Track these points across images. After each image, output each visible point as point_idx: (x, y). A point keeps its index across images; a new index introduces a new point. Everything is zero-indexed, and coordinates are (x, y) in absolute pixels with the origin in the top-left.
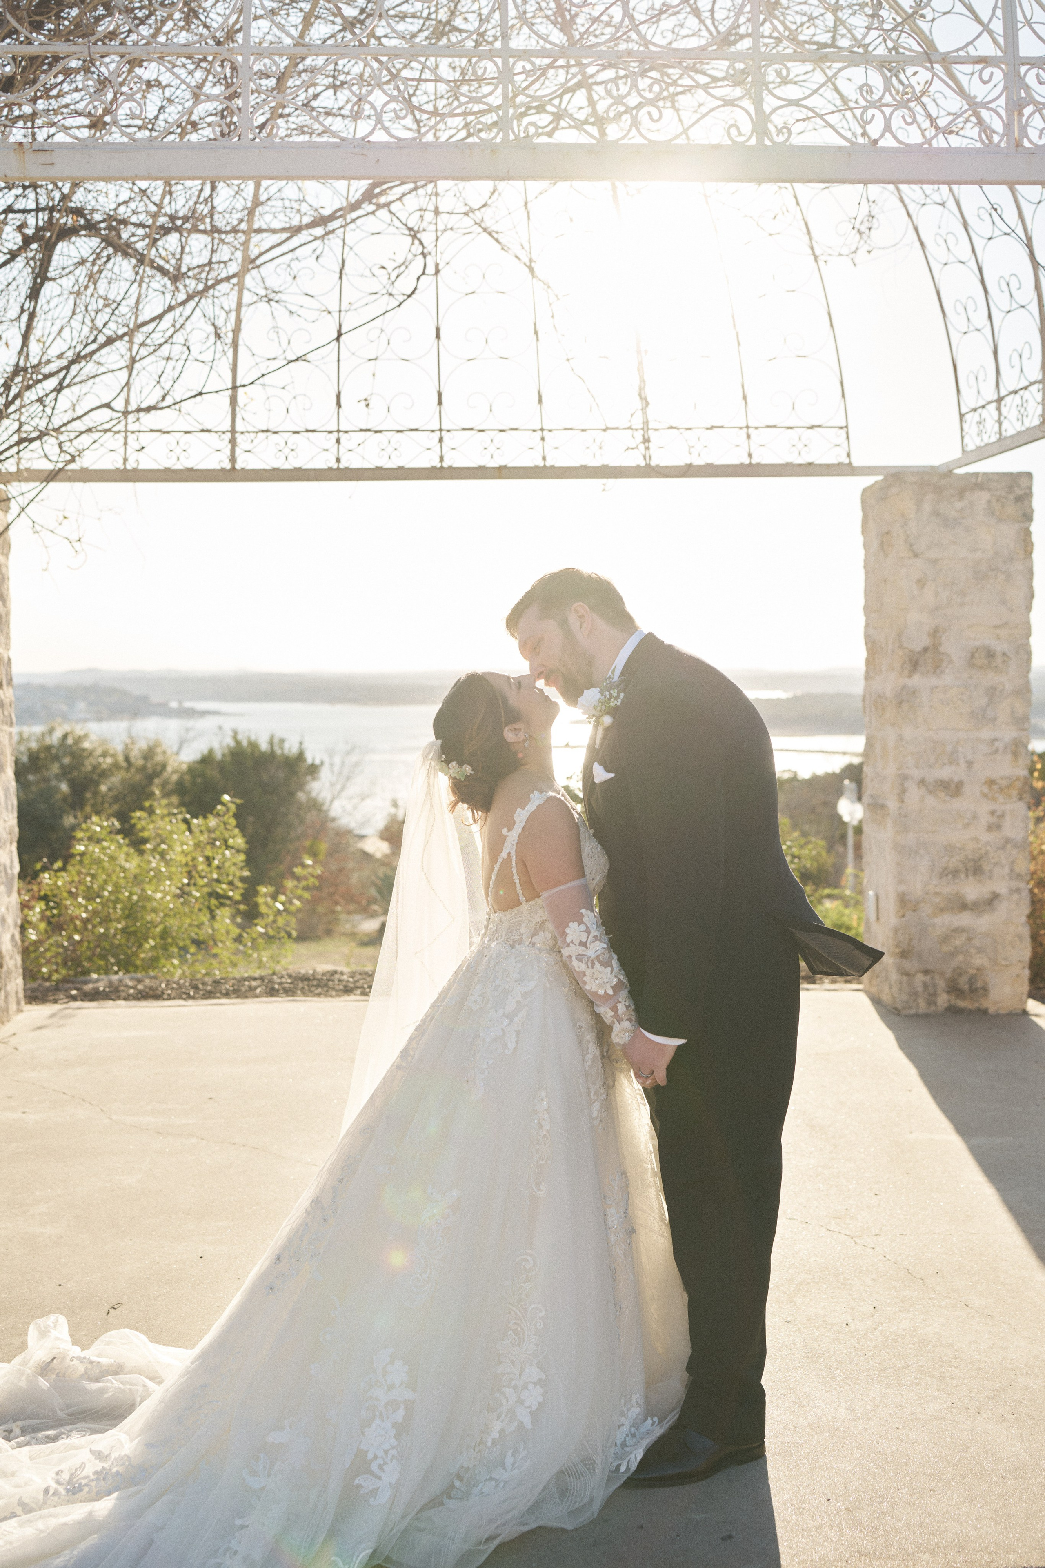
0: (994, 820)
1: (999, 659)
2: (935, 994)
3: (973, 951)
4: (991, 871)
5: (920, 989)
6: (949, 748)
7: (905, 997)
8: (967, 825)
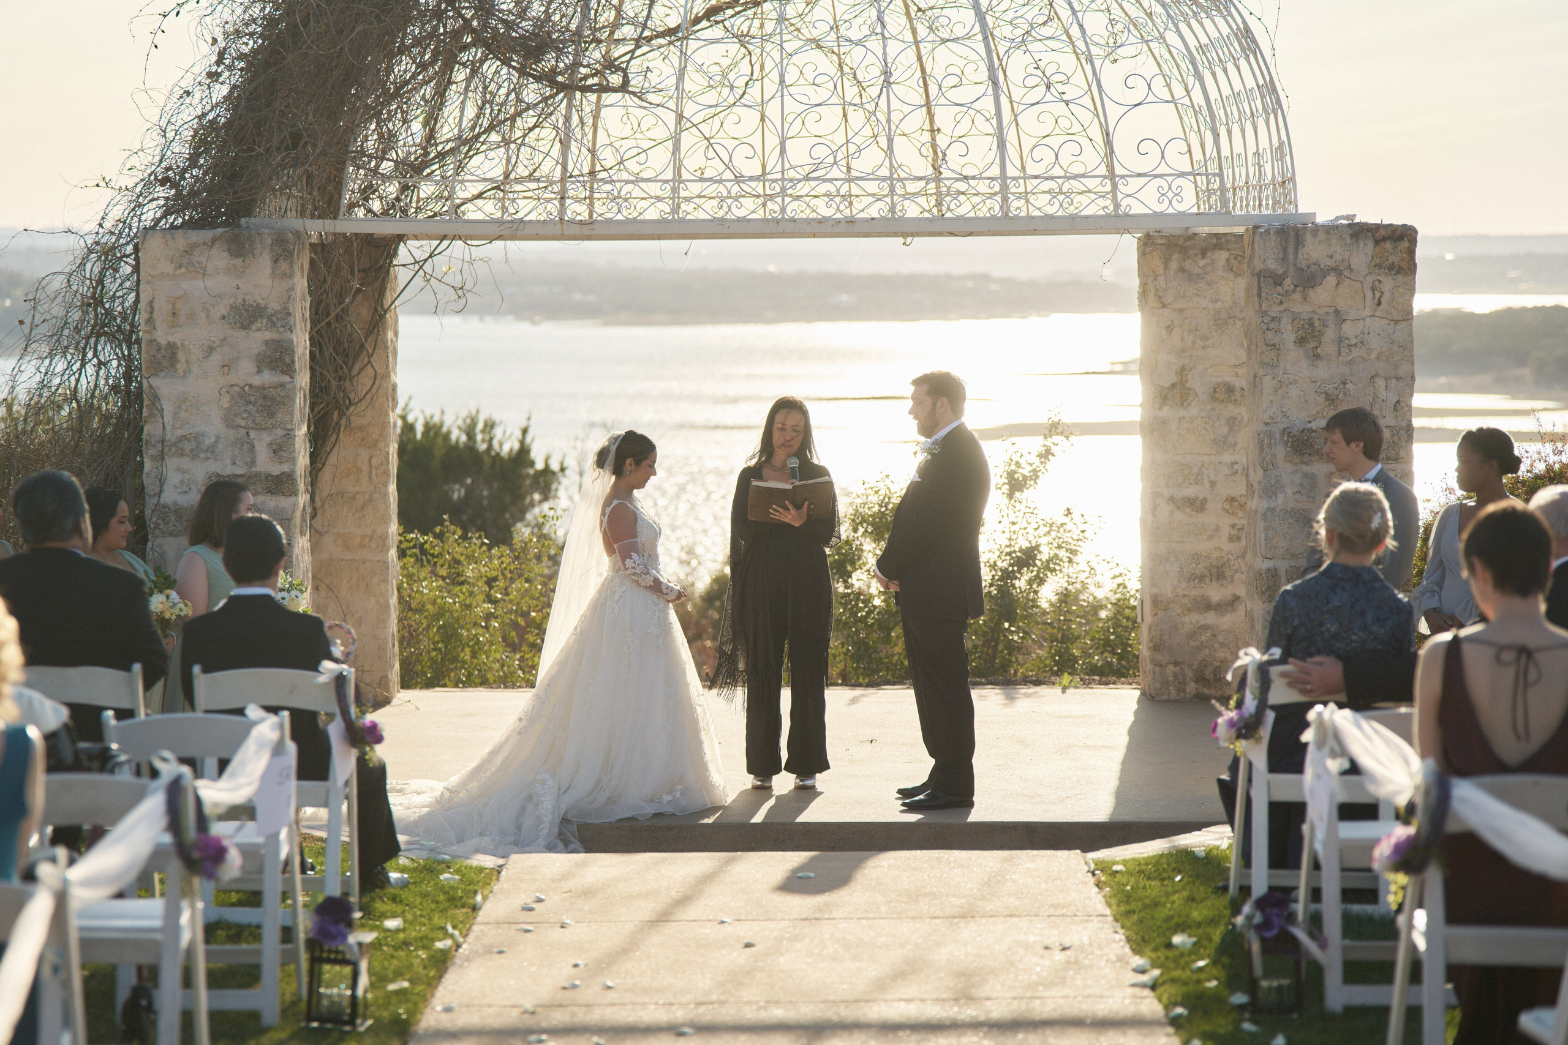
0: (1235, 532)
1: (1238, 394)
2: (1184, 683)
3: (1217, 646)
4: (1232, 577)
5: (1171, 678)
6: (1195, 470)
7: (1158, 685)
8: (1211, 537)
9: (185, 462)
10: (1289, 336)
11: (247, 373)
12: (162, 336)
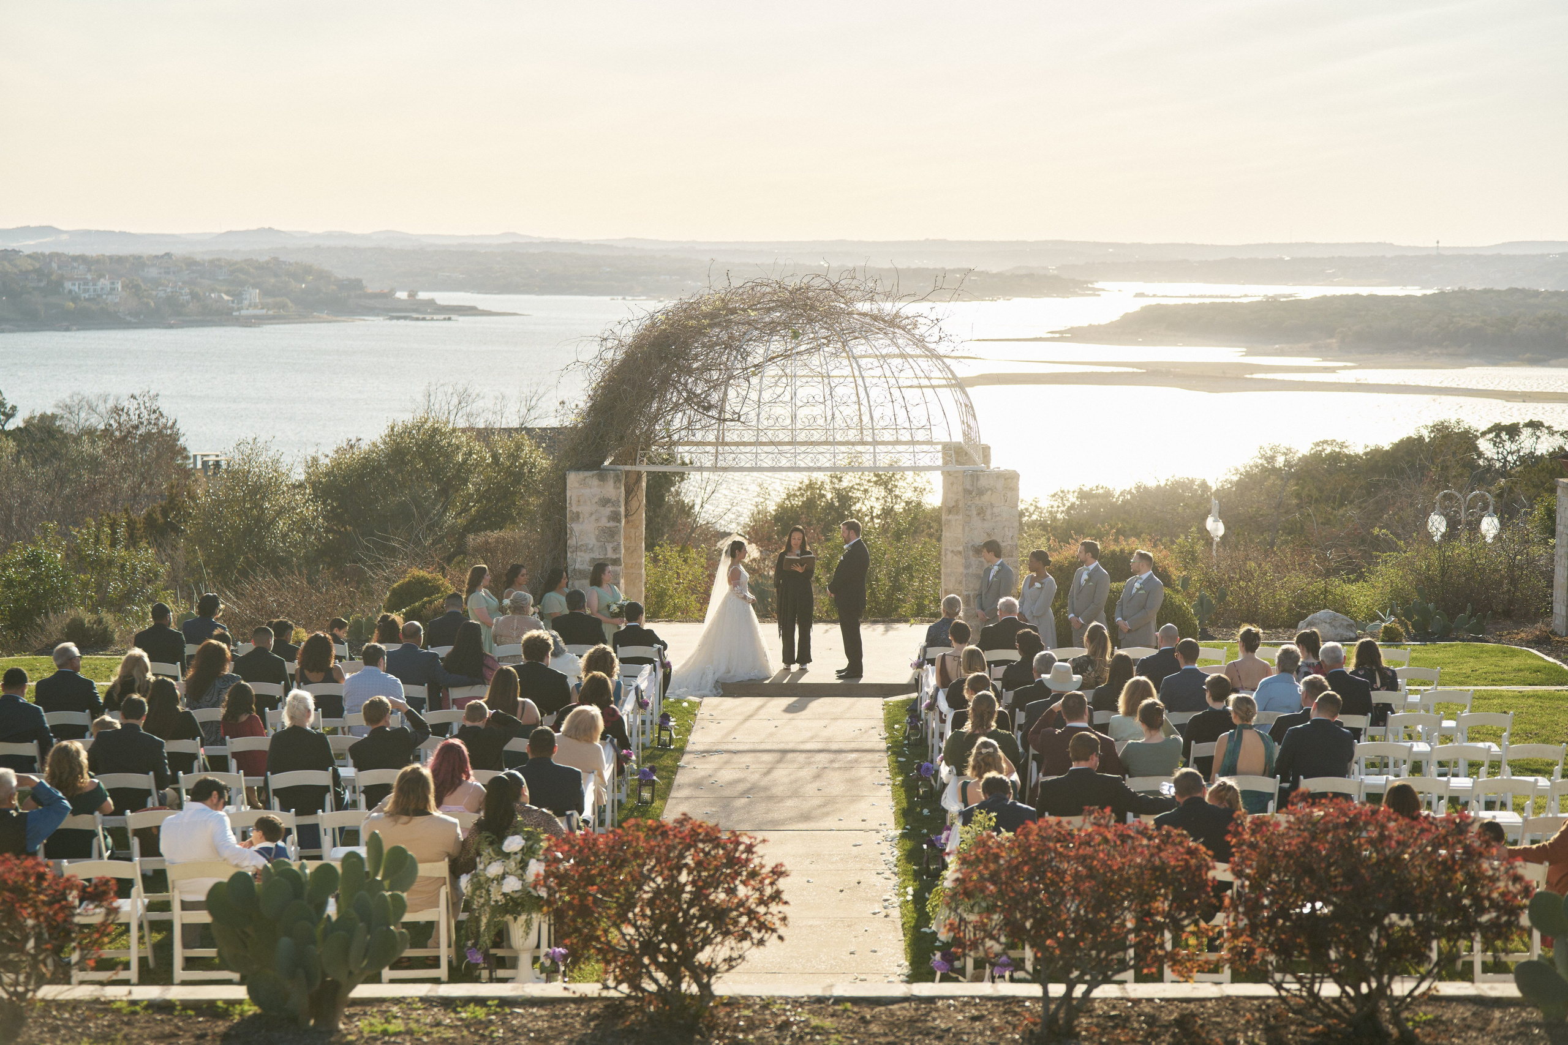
9: (582, 554)
10: (975, 513)
11: (604, 523)
12: (575, 509)
